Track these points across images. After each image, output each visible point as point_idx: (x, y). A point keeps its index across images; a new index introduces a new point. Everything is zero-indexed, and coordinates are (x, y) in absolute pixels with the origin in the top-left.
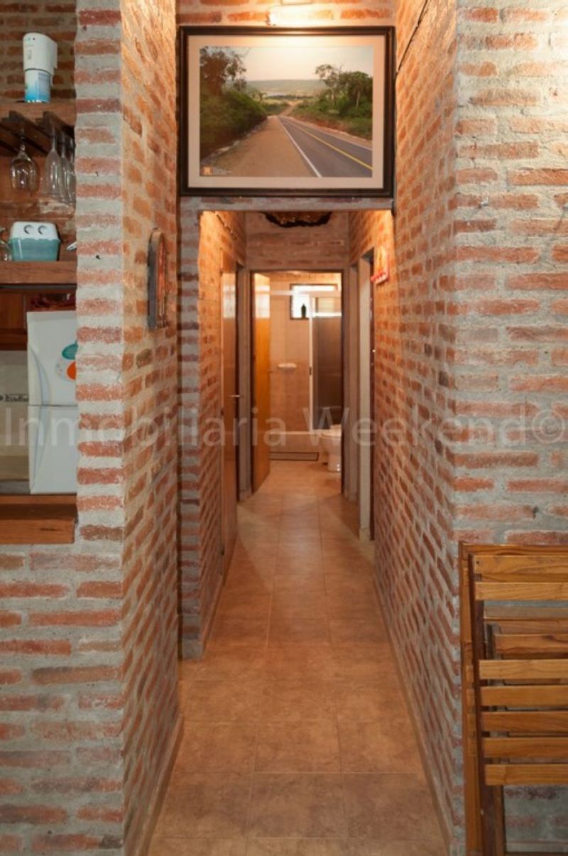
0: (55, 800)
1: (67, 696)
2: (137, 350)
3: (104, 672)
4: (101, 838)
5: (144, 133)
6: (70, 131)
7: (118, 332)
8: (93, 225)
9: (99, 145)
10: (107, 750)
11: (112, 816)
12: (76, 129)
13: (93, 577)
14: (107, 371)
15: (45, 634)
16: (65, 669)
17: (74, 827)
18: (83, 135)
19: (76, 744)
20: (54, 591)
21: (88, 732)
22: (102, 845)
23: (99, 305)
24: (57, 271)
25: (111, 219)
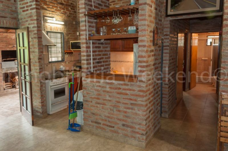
0: (134, 125)
1: (136, 108)
2: (149, 49)
3: (142, 105)
4: (141, 133)
5: (153, 7)
6: (138, 9)
7: (145, 45)
8: (142, 26)
9: (143, 11)
10: (142, 119)
11: (143, 130)
12: (139, 9)
13: (140, 89)
14: (143, 53)
15: (132, 97)
16: (136, 104)
17: (137, 130)
18: (140, 10)
19: (138, 117)
20: (134, 90)
21: (139, 115)
22: (141, 134)
23: (142, 41)
24: (135, 35)
25: (145, 25)
